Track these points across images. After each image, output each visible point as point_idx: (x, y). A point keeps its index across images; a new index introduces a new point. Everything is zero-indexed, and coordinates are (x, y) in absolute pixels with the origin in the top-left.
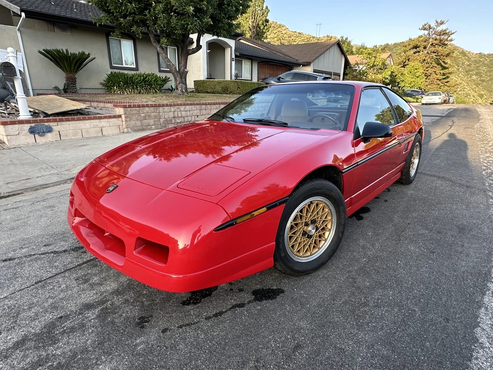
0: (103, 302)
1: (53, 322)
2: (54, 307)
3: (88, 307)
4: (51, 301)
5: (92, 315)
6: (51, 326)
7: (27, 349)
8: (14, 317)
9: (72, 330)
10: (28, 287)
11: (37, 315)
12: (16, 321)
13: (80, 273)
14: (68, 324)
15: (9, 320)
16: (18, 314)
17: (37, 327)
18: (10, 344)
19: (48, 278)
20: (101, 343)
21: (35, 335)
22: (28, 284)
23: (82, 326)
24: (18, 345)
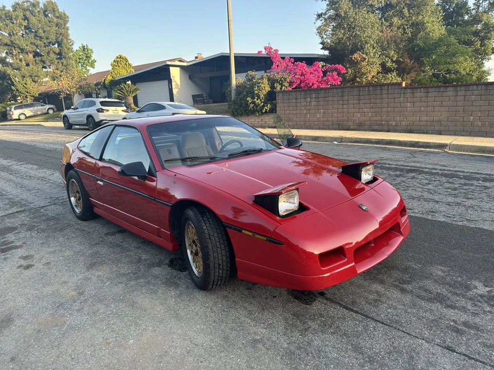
0: (396, 286)
1: (427, 300)
2: (414, 305)
3: (403, 291)
4: (409, 310)
5: (409, 287)
6: (430, 300)
7: (453, 302)
8: (437, 322)
9: (426, 291)
10: (403, 331)
11: (427, 311)
12: (439, 318)
13: (367, 307)
14: (424, 294)
15: (441, 322)
16: (433, 321)
17: (435, 306)
18: (456, 311)
19: (385, 324)
20: (427, 278)
21: (441, 303)
22: (399, 333)
23: (420, 288)
24: (454, 307)
